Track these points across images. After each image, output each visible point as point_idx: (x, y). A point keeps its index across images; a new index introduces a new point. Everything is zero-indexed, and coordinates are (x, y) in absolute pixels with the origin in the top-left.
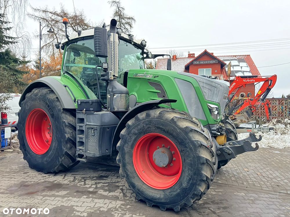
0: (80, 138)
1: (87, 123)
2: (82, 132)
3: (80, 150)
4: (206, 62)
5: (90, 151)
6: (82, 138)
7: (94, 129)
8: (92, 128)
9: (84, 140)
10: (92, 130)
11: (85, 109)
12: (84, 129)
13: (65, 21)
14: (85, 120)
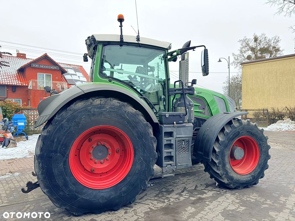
0: (167, 152)
1: (177, 136)
2: (170, 146)
3: (167, 165)
4: (47, 67)
5: (181, 163)
6: (171, 152)
7: (185, 141)
8: (184, 140)
9: (173, 154)
10: (183, 142)
11: (175, 122)
12: (173, 142)
13: (121, 18)
14: (175, 134)
